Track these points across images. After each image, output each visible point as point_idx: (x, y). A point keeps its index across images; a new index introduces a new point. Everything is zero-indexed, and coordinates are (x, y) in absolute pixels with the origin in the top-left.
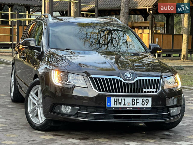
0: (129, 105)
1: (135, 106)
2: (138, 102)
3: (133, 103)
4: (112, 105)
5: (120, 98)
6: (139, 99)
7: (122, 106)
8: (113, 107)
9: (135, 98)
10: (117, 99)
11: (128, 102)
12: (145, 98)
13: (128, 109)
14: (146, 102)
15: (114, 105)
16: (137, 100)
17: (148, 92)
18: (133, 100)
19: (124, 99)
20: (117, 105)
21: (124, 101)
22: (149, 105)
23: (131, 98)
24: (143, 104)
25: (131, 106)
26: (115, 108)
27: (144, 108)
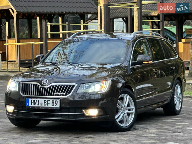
0: (42, 105)
1: (46, 106)
2: (49, 103)
3: (45, 104)
4: (30, 105)
5: (35, 99)
6: (49, 101)
7: (37, 106)
8: (30, 107)
9: (47, 100)
10: (33, 100)
11: (41, 103)
12: (55, 100)
13: (41, 108)
14: (55, 103)
15: (31, 105)
16: (48, 101)
17: (58, 95)
18: (45, 102)
19: (38, 100)
20: (33, 105)
21: (38, 102)
22: (58, 106)
23: (43, 100)
24: (53, 104)
25: (43, 106)
26: (32, 107)
27: (53, 108)
